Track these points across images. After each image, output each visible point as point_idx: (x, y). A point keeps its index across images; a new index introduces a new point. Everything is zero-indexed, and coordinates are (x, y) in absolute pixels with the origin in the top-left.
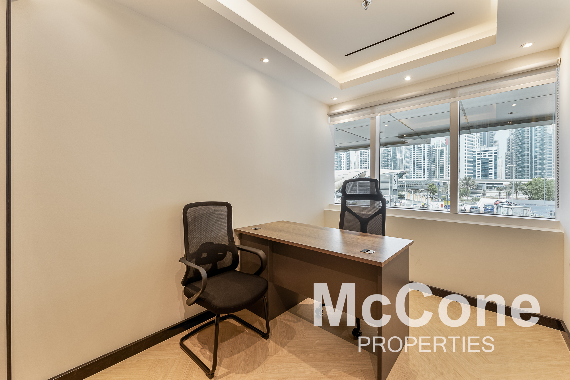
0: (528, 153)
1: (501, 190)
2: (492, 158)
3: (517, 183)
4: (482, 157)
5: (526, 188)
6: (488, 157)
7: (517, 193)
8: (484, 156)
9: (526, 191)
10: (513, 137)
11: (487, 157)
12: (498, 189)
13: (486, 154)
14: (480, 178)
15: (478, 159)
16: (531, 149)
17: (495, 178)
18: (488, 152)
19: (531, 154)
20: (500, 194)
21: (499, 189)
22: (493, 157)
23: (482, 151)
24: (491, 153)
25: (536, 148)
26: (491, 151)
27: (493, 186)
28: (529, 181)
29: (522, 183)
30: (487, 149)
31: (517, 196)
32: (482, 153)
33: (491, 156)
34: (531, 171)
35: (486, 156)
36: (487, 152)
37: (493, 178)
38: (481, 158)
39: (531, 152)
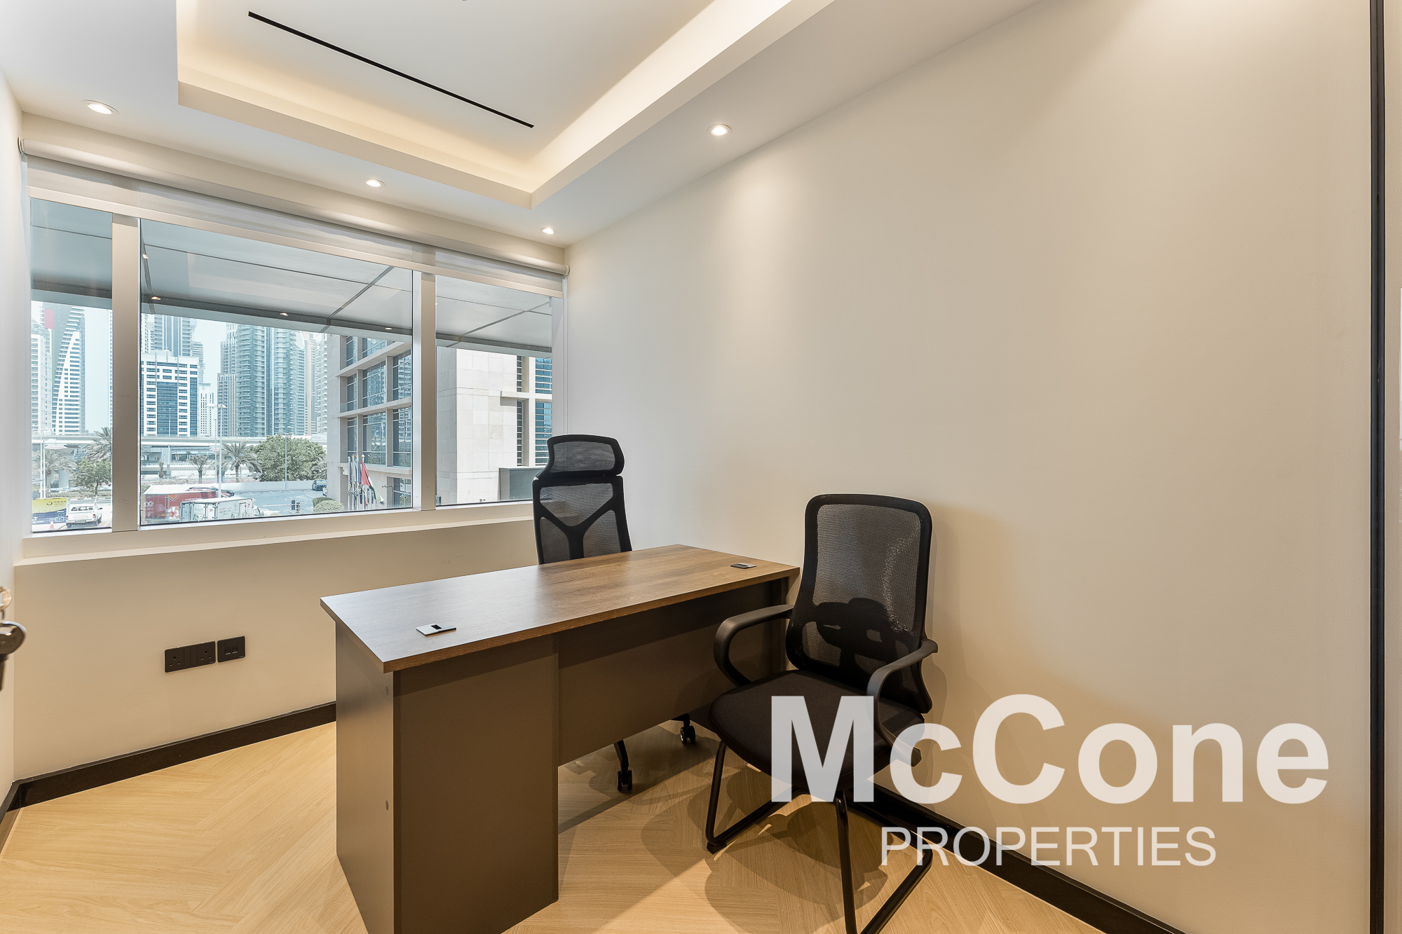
0: (263, 383)
1: (202, 463)
2: (185, 385)
3: (238, 445)
4: (161, 380)
5: (255, 456)
6: (176, 381)
7: (237, 467)
8: (165, 377)
9: (255, 462)
10: (233, 341)
11: (173, 380)
12: (195, 462)
13: (170, 371)
14: (155, 433)
15: (149, 383)
16: (269, 375)
17: (194, 433)
18: (176, 368)
19: (268, 386)
20: (200, 472)
21: (199, 461)
22: (188, 382)
23: (160, 364)
24: (184, 372)
25: (277, 373)
26: (184, 366)
27: (189, 454)
28: (260, 442)
29: (248, 445)
30: (172, 360)
31: (237, 475)
32: (161, 368)
33: (184, 378)
34: (269, 421)
35: (170, 377)
36: (173, 369)
37: (188, 433)
38: (158, 380)
39: (268, 381)
